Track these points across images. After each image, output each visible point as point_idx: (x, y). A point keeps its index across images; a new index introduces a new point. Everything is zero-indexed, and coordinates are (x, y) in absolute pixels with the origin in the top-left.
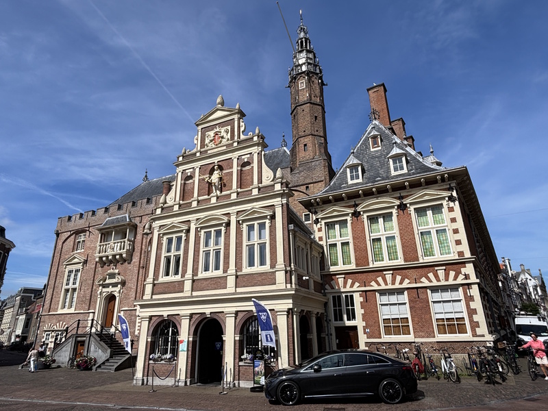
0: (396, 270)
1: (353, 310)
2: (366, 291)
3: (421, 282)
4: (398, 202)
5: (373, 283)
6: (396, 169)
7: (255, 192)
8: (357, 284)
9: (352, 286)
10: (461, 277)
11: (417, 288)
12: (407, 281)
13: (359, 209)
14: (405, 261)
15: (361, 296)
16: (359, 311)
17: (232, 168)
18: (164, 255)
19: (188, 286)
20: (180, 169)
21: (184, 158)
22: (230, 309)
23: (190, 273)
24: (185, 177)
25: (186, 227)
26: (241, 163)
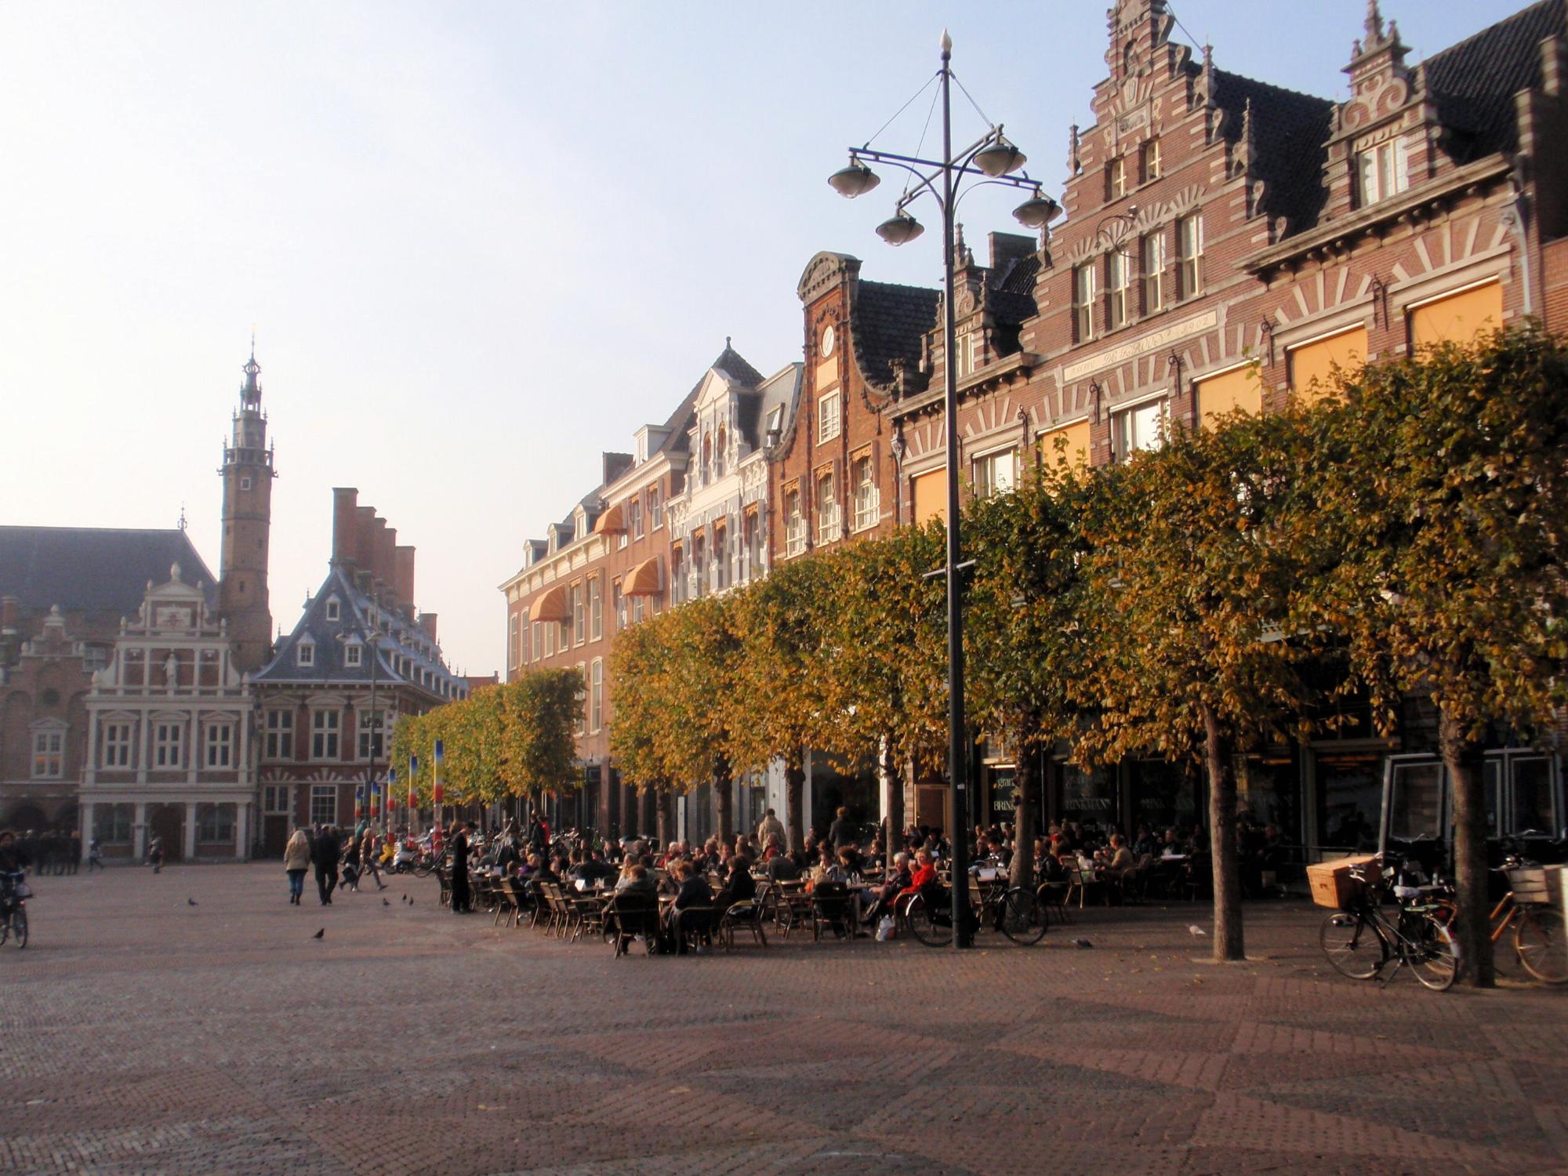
0: (333, 768)
2: (301, 784)
3: (353, 780)
4: (346, 702)
5: (309, 778)
6: (350, 660)
7: (220, 694)
11: (347, 785)
12: (340, 778)
13: (307, 702)
14: (342, 760)
15: (295, 788)
16: (292, 802)
17: (193, 660)
18: (106, 742)
19: (142, 778)
20: (122, 646)
21: (129, 633)
22: (192, 800)
23: (143, 765)
24: (129, 656)
25: (136, 717)
26: (204, 658)
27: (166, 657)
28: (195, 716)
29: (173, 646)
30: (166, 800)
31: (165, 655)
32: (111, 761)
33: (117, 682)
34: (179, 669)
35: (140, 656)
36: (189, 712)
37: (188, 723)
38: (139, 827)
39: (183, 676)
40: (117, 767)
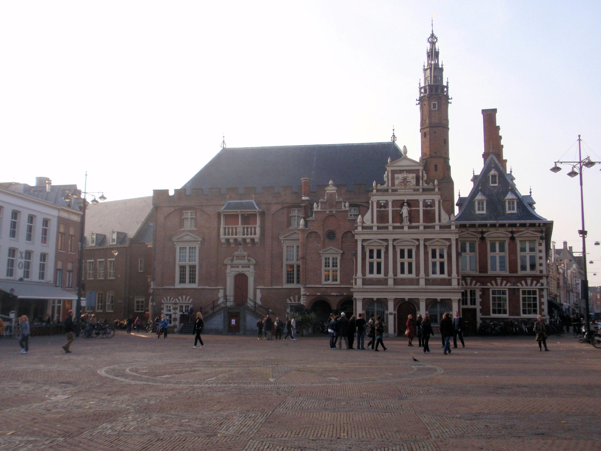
0: (504, 278)
1: (475, 299)
2: (484, 288)
3: (518, 286)
4: (510, 235)
5: (489, 284)
6: (510, 209)
7: (437, 228)
8: (479, 284)
9: (475, 285)
10: (539, 284)
11: (514, 289)
12: (509, 284)
13: (485, 235)
14: (510, 273)
15: (480, 291)
16: (478, 300)
17: (419, 207)
18: (368, 260)
19: (391, 282)
20: (374, 199)
21: (378, 190)
22: (422, 297)
23: (391, 274)
24: (379, 205)
25: (385, 244)
26: (425, 205)
27: (402, 206)
28: (422, 243)
29: (406, 198)
30: (407, 297)
31: (401, 204)
32: (371, 272)
33: (372, 222)
34: (410, 213)
35: (386, 205)
36: (418, 240)
37: (418, 247)
38: (391, 314)
39: (413, 217)
40: (375, 275)
